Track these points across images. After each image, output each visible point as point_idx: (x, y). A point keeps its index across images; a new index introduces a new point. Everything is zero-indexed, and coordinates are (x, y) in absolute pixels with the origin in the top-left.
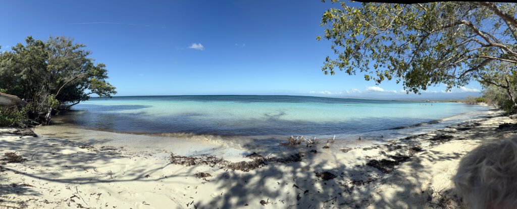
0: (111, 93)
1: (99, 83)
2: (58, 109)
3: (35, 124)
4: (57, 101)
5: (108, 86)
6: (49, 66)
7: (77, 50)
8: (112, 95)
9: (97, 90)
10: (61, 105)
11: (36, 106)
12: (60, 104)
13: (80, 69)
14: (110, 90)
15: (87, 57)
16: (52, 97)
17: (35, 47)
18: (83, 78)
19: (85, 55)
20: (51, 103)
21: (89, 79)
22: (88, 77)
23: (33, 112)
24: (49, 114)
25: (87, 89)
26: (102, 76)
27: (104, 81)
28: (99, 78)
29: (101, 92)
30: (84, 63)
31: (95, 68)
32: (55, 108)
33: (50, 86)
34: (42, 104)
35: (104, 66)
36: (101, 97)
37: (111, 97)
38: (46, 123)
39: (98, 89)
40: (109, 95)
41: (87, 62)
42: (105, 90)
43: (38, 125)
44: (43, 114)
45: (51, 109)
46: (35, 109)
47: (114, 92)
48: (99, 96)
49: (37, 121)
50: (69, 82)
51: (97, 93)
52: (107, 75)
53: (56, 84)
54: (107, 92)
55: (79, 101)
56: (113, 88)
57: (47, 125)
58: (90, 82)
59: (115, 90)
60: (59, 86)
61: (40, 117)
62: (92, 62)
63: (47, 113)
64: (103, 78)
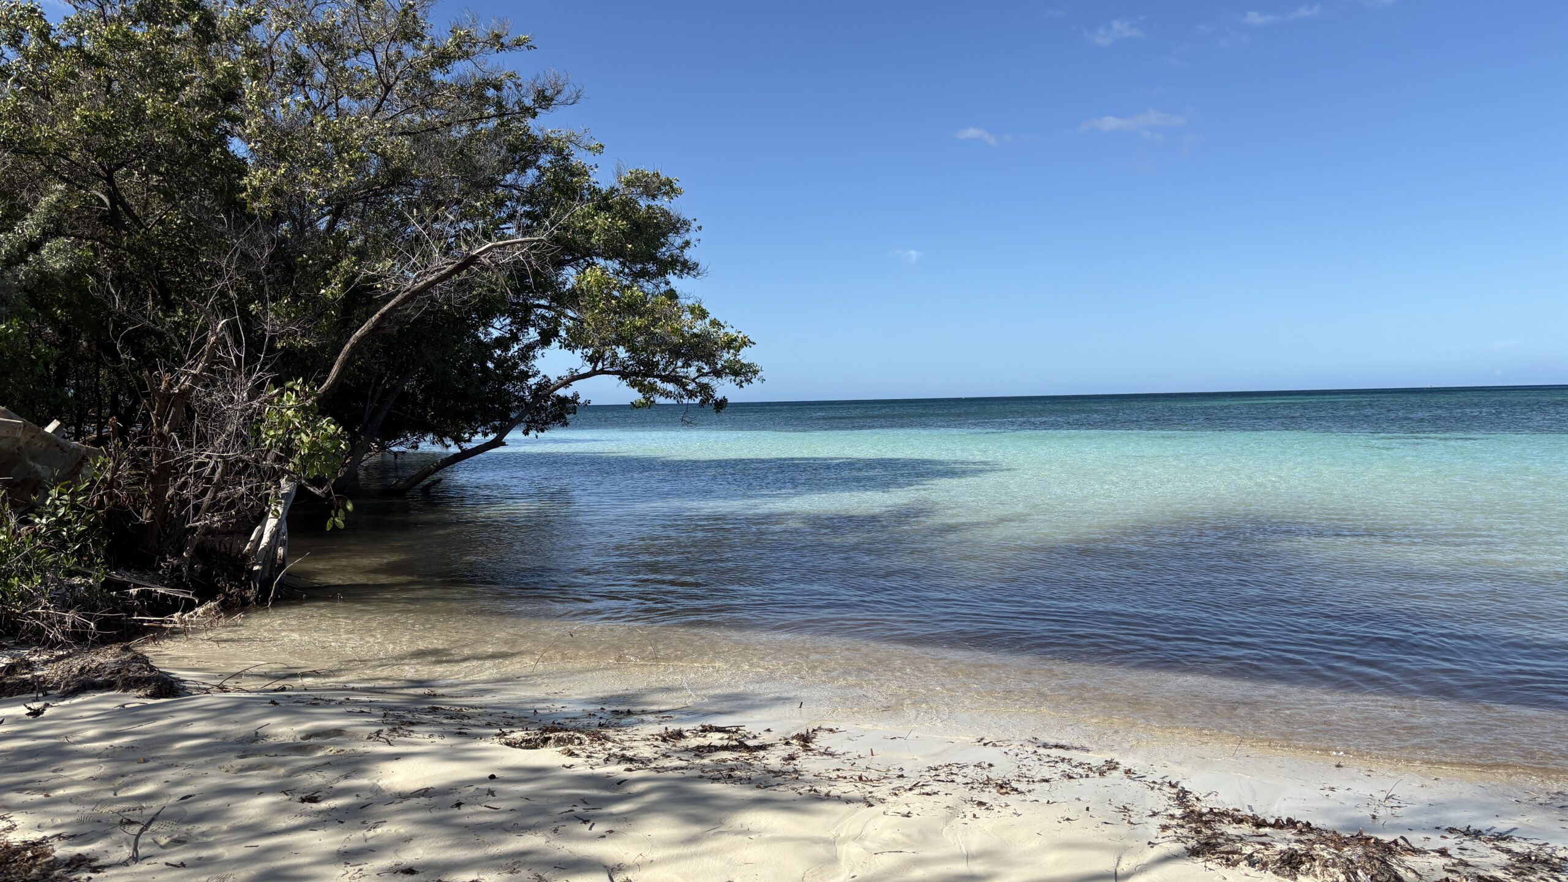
0: (718, 374)
1: (632, 307)
2: (346, 488)
3: (165, 606)
4: (329, 426)
5: (699, 327)
6: (254, 178)
7: (461, 69)
8: (725, 388)
9: (622, 353)
10: (371, 458)
11: (166, 473)
12: (356, 450)
13: (499, 203)
14: (709, 357)
15: (542, 125)
16: (289, 399)
17: (140, 32)
18: (517, 272)
19: (527, 111)
20: (288, 450)
21: (570, 276)
22: (559, 264)
23: (146, 517)
24: (271, 523)
25: (555, 344)
26: (653, 259)
27: (672, 295)
28: (637, 276)
29: (650, 368)
30: (525, 165)
31: (604, 203)
32: (318, 482)
33: (271, 323)
34: (211, 457)
35: (669, 188)
36: (649, 404)
37: (721, 405)
38: (251, 593)
39: (632, 349)
40: (705, 388)
41: (545, 160)
42: (675, 352)
43: (189, 606)
44: (225, 531)
45: (286, 486)
46: (157, 495)
47: (742, 372)
48: (634, 395)
49: (178, 584)
50: (413, 295)
51: (623, 375)
52: (689, 254)
53: (320, 307)
54: (692, 372)
55: (502, 431)
56: (731, 344)
57: (262, 603)
58: (573, 298)
59: (746, 356)
60: (346, 326)
61: (201, 553)
62: (579, 158)
63: (261, 518)
64: (662, 272)
